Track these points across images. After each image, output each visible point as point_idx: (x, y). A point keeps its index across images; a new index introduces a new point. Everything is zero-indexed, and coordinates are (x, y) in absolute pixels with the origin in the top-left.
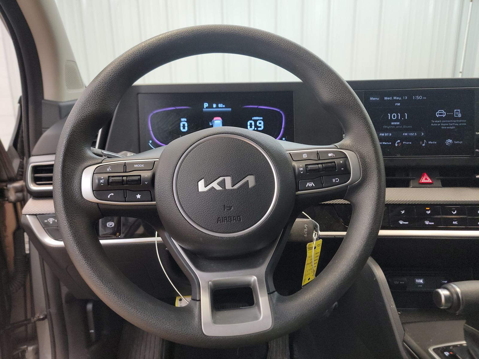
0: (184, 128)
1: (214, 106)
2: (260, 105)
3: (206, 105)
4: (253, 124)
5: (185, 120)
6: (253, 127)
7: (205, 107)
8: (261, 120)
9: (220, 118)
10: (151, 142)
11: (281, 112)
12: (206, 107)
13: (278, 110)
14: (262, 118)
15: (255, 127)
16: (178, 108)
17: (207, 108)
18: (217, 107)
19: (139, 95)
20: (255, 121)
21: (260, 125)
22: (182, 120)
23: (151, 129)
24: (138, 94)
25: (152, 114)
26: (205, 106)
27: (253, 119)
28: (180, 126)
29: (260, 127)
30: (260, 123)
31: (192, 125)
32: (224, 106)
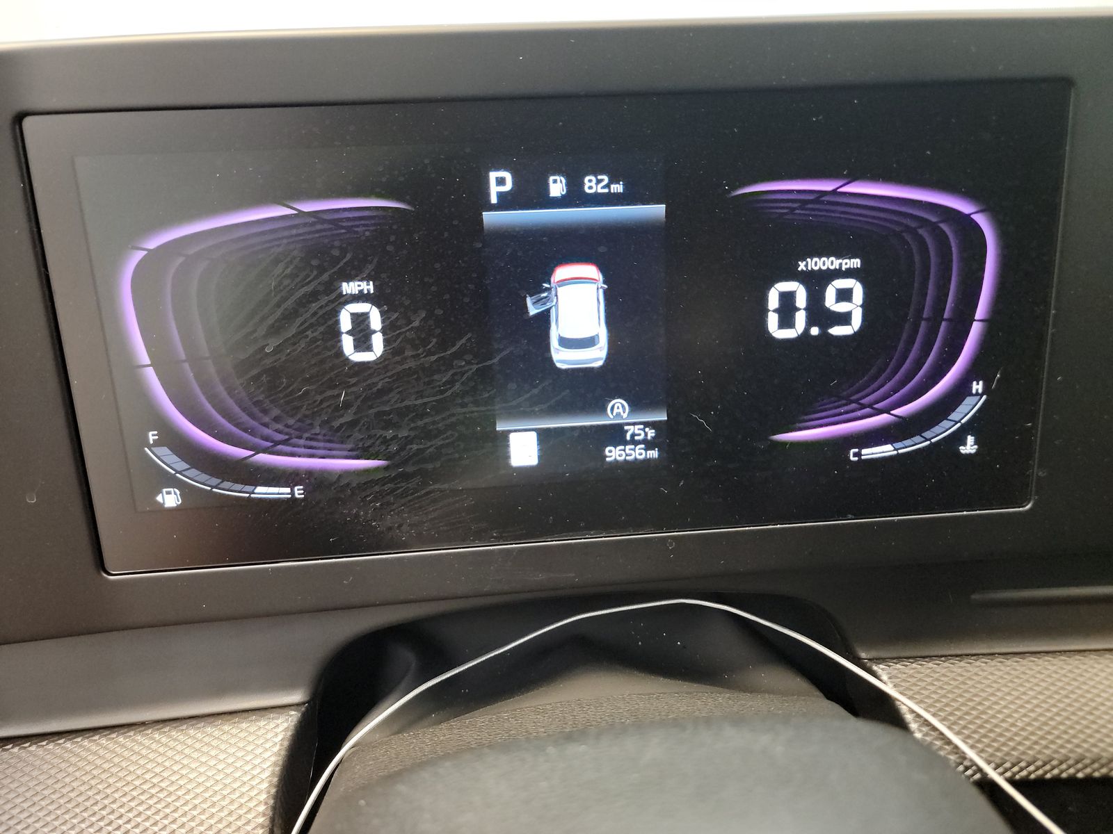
0: (363, 342)
1: (557, 187)
2: (852, 178)
3: (499, 182)
4: (801, 300)
5: (368, 287)
6: (801, 318)
7: (494, 200)
8: (849, 273)
9: (591, 271)
10: (152, 436)
11: (982, 220)
12: (500, 195)
13: (963, 206)
14: (856, 263)
15: (810, 322)
16: (308, 207)
17: (507, 202)
18: (575, 197)
19: (28, 123)
20: (817, 283)
21: (842, 307)
22: (349, 288)
23: (145, 358)
24: (19, 118)
25: (138, 256)
26: (494, 191)
27: (802, 266)
28: (335, 334)
29: (845, 319)
30: (844, 295)
31: (416, 324)
32: (618, 188)
